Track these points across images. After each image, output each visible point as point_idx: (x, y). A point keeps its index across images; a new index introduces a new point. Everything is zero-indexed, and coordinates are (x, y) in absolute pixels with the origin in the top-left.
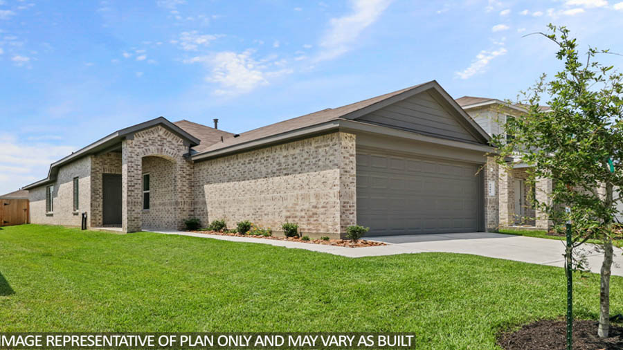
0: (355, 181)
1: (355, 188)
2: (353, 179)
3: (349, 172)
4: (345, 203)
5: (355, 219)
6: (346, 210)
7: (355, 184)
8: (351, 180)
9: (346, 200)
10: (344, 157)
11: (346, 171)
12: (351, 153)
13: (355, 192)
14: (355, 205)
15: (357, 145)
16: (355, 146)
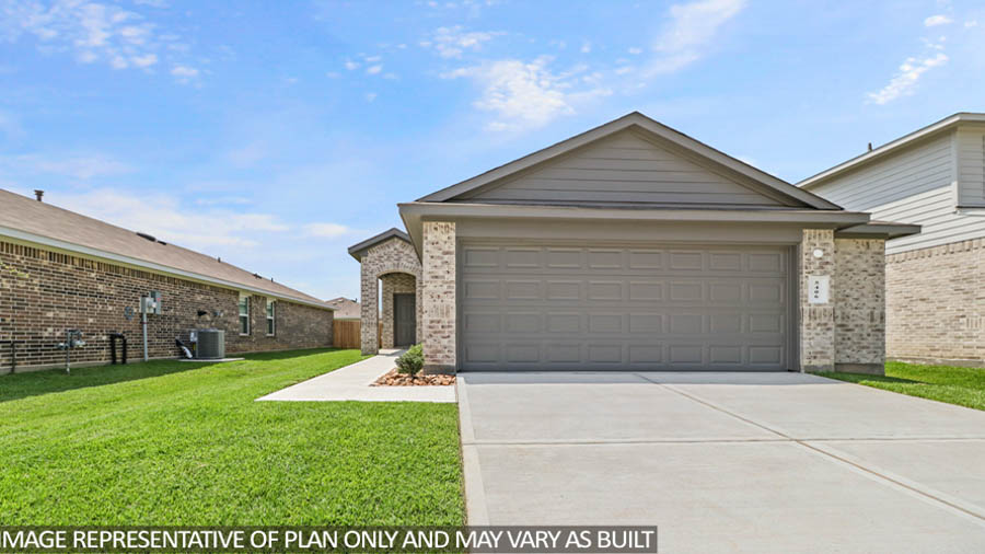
0: (454, 290)
1: (454, 300)
2: (449, 287)
3: (443, 277)
4: (432, 322)
5: (454, 345)
6: (435, 332)
7: (454, 294)
8: (445, 288)
9: (435, 318)
10: (432, 257)
11: (436, 277)
12: (447, 249)
13: (454, 305)
14: (454, 325)
15: (457, 238)
16: (454, 239)
